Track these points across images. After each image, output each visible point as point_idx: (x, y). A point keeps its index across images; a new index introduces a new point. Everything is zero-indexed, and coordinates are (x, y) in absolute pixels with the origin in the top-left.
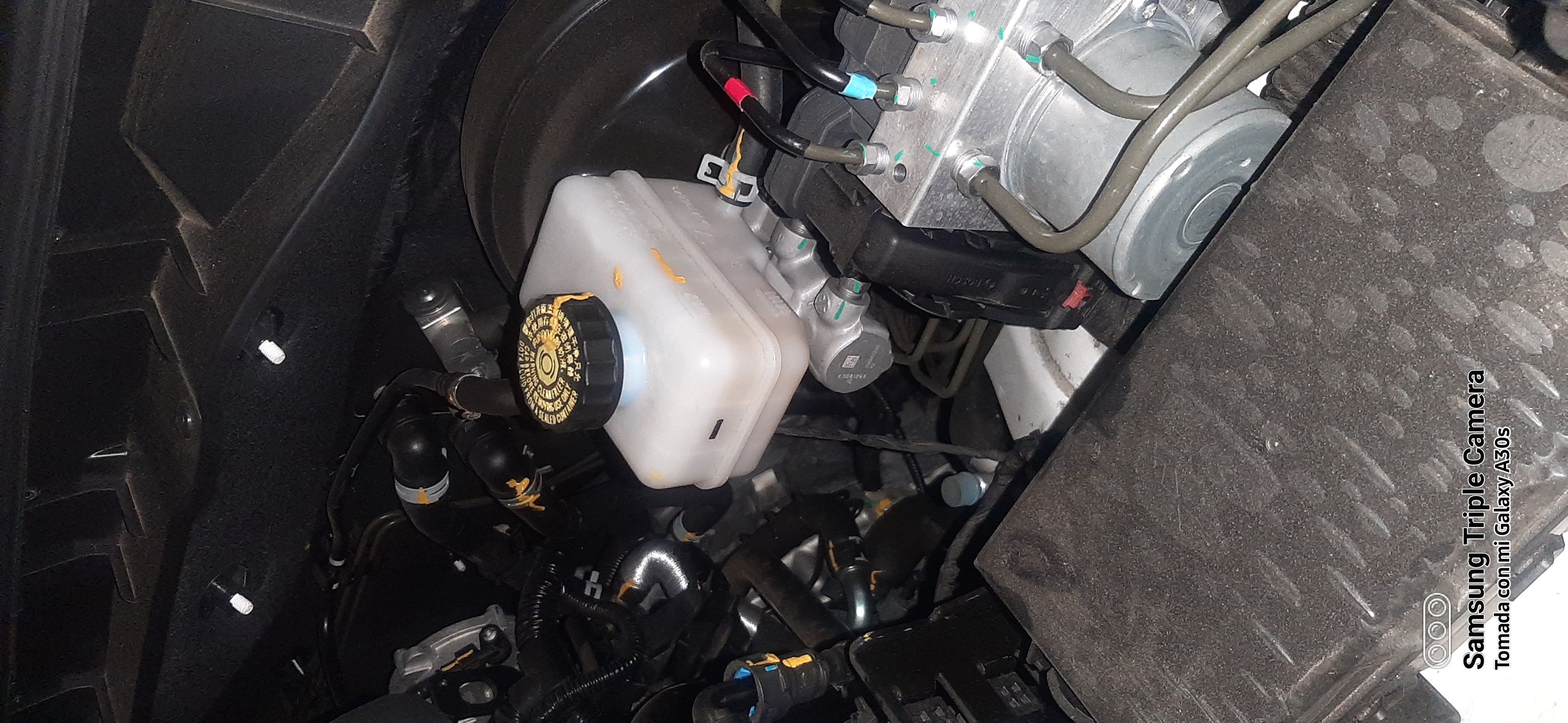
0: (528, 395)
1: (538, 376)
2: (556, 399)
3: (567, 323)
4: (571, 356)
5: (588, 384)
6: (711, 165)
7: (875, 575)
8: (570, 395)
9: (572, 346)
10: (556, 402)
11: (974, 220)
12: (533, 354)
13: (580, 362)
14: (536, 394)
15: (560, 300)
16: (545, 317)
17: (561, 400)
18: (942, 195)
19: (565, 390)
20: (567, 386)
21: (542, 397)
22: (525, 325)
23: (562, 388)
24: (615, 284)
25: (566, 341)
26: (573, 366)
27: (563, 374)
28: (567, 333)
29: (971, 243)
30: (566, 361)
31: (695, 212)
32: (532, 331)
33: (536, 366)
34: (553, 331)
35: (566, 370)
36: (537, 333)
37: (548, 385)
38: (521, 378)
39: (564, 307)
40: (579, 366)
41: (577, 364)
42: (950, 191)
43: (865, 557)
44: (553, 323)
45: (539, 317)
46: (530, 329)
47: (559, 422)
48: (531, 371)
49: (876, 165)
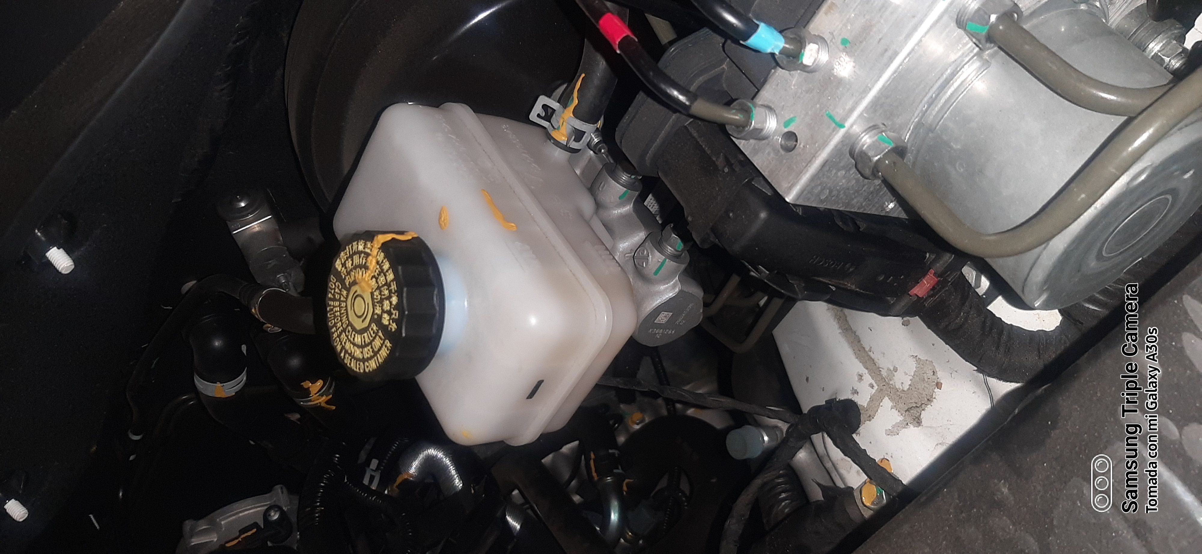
0: (335, 335)
1: (347, 317)
2: (366, 345)
3: (386, 266)
4: (388, 302)
5: (404, 335)
6: (545, 107)
7: (627, 484)
8: (382, 345)
9: (390, 291)
10: (366, 349)
11: (855, 200)
12: (345, 293)
13: (397, 310)
14: (343, 335)
15: (382, 239)
16: (363, 255)
17: (372, 347)
18: (834, 171)
19: (378, 337)
20: (380, 334)
21: (350, 341)
22: (338, 260)
23: (373, 335)
24: (440, 224)
25: (383, 286)
26: (389, 313)
27: (377, 320)
28: (385, 276)
29: (840, 224)
30: (382, 307)
31: (524, 153)
32: (346, 268)
33: (346, 306)
34: (369, 272)
35: (380, 317)
36: (351, 270)
37: (358, 328)
38: (328, 315)
39: (385, 247)
40: (396, 314)
41: (394, 312)
42: (843, 168)
43: (622, 469)
44: (371, 263)
45: (355, 253)
46: (344, 265)
47: (367, 370)
48: (340, 311)
49: (762, 130)
